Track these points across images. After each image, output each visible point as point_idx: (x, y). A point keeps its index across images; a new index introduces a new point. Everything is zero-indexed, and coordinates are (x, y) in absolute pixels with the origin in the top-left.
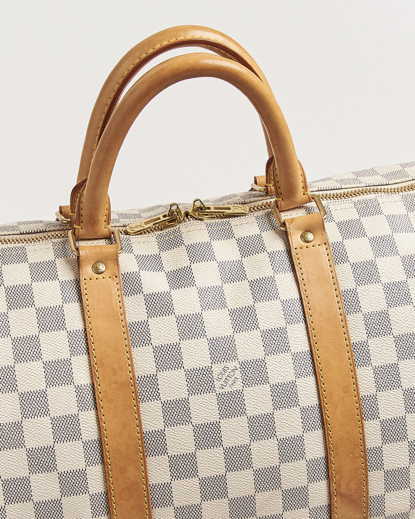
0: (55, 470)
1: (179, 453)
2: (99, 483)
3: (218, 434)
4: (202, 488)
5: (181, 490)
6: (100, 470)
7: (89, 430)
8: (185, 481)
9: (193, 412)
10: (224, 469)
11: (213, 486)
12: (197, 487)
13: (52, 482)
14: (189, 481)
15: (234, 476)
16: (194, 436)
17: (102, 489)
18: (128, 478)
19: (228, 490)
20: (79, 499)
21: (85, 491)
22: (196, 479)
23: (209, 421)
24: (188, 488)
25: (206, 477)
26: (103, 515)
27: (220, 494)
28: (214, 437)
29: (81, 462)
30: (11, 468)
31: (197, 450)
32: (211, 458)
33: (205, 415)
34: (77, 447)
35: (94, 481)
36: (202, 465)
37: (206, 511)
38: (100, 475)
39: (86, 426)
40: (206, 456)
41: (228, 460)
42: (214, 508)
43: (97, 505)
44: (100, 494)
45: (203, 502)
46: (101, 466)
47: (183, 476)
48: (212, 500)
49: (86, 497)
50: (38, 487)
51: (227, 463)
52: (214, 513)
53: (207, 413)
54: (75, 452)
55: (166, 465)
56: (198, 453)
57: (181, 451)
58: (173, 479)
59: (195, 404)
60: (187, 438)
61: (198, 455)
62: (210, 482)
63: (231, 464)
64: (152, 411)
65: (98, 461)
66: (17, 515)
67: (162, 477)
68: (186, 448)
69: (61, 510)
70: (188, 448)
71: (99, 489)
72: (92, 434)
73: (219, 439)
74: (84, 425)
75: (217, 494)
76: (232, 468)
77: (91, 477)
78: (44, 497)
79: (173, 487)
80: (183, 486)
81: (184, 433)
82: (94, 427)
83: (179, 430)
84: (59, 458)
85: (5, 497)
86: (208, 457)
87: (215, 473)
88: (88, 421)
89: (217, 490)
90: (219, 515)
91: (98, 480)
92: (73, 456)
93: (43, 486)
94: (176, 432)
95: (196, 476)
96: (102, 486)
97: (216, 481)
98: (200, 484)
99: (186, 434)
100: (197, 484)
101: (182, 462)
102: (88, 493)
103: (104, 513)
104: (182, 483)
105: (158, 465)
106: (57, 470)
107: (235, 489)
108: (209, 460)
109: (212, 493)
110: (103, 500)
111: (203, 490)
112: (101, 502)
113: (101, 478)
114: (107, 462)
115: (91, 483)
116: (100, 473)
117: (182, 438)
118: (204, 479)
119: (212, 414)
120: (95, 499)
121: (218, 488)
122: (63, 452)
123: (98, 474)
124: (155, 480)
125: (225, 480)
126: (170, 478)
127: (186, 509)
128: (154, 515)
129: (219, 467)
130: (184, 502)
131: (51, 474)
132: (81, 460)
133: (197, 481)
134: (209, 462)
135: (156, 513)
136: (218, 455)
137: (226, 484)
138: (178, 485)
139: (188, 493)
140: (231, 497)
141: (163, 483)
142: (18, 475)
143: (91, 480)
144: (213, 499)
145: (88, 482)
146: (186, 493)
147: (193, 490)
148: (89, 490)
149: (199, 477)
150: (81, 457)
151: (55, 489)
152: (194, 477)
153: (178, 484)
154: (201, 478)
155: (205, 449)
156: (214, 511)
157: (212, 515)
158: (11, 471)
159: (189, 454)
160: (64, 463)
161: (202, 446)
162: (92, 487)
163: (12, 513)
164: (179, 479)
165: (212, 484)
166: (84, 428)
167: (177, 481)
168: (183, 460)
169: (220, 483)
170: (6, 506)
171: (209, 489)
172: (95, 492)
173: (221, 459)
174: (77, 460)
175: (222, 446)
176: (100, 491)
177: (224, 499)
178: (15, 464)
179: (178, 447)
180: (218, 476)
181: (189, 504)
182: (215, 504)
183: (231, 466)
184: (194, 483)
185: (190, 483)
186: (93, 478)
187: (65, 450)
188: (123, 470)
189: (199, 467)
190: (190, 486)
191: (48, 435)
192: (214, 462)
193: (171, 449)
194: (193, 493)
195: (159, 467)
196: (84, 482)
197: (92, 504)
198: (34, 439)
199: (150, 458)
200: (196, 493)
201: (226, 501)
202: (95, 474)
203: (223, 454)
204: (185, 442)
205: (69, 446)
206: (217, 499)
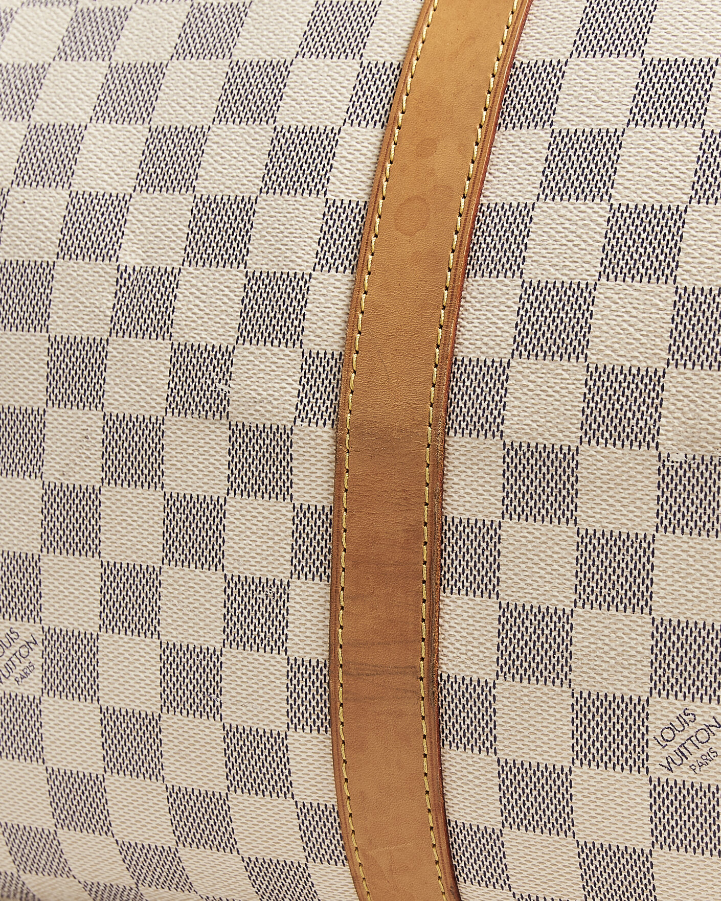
0: (271, 121)
1: (580, 128)
2: (359, 174)
3: (701, 93)
4: (610, 235)
5: (553, 232)
6: (373, 140)
7: (388, 40)
8: (571, 207)
9: (657, 29)
10: (687, 191)
11: (644, 236)
12: (599, 229)
13: (253, 151)
14: (583, 208)
15: (710, 216)
16: (637, 87)
17: (361, 194)
18: (432, 173)
19: (682, 258)
20: (297, 206)
21: (319, 186)
22: (604, 204)
23: (691, 57)
24: (573, 228)
25: (632, 206)
26: (341, 269)
27: (656, 264)
28: (687, 98)
29: (337, 111)
30: (180, 100)
31: (632, 124)
32: (660, 152)
33: (686, 40)
34: (343, 73)
35: (348, 166)
36: (630, 168)
37: (606, 312)
38: (370, 155)
39: (385, 30)
40: (648, 145)
41: (705, 166)
42: (629, 308)
43: (336, 236)
44: (353, 205)
45: (603, 280)
46: (381, 130)
47: (571, 191)
48: (628, 280)
49: (315, 205)
50: (218, 158)
51: (700, 173)
52: (625, 325)
53: (694, 36)
54: (334, 83)
55: (537, 156)
56: (630, 133)
57: (588, 121)
58: (542, 197)
59: (669, 11)
60: (617, 90)
61: (629, 140)
62: (638, 222)
63: (710, 179)
64: (556, 15)
65: (377, 118)
66: (149, 225)
67: (518, 187)
68: (604, 114)
69: (247, 232)
70: (610, 117)
71: (355, 190)
72: (391, 51)
73: (698, 105)
74: (382, 27)
75: (647, 264)
76: (708, 193)
77: (345, 153)
78: (222, 187)
79: (535, 220)
80: (562, 220)
81: (612, 76)
82: (402, 34)
83: (602, 67)
84: (290, 93)
85: (140, 171)
86: (654, 150)
87: (658, 197)
88: (395, 20)
89: (650, 250)
90: (638, 335)
91: (360, 166)
92: (324, 93)
93: (229, 157)
94: (594, 72)
95: (606, 197)
96: (363, 186)
97: (654, 222)
98: (609, 221)
99: (617, 79)
100: (601, 220)
101: (580, 152)
102: (325, 194)
103: (346, 263)
104: (563, 212)
105: (520, 154)
106: (275, 121)
107: (702, 259)
108: (653, 157)
109: (636, 256)
110: (354, 224)
111: (614, 242)
112: (348, 230)
113: (368, 162)
114: (396, 118)
115: (341, 169)
116: (371, 148)
117: (603, 87)
118: (623, 208)
119: (704, 41)
120: (335, 216)
121: (655, 244)
122: (306, 79)
123: (364, 151)
124: (499, 193)
125: (679, 224)
126: (536, 191)
127: (554, 293)
128: (468, 298)
129: (675, 181)
130: (552, 271)
131: (257, 130)
132: (339, 105)
133: (602, 212)
134: (652, 164)
135: (474, 294)
136: (681, 148)
137: (681, 236)
138: (550, 215)
139: (570, 244)
140: (685, 284)
141: (515, 204)
142: (188, 122)
143: (343, 161)
144: (633, 277)
145: (335, 164)
146: (564, 242)
147: (585, 237)
148: (330, 187)
149: (612, 201)
150: (340, 98)
151: (253, 170)
152: (597, 200)
153: (551, 211)
154: (616, 206)
155: (653, 125)
156: (626, 317)
157: (618, 329)
158: (178, 108)
159: (607, 132)
160: (298, 106)
161: (647, 117)
162: (340, 180)
163: (141, 217)
164: (558, 198)
165: (640, 229)
166: (379, 33)
167: (552, 204)
168: (585, 145)
169: (666, 230)
170: (134, 195)
171: (630, 243)
172: (342, 197)
173: (686, 159)
174: (328, 104)
175: (702, 125)
176: (354, 198)
177: (664, 286)
178: (192, 93)
179: (585, 110)
180: (665, 209)
181: (565, 279)
182: (636, 294)
183: (707, 186)
184: (595, 216)
185: (582, 215)
186: (350, 157)
187: (313, 76)
188: (426, 148)
189: (620, 172)
190: (580, 223)
191: (292, 35)
192: (664, 164)
193: (565, 114)
194: (583, 246)
195: (518, 160)
196: (325, 162)
197: (325, 229)
198: (257, 42)
199: (507, 133)
200: (589, 248)
201: (666, 291)
202: (359, 147)
203: (696, 149)
204: (607, 98)
205: (326, 69)
206: (645, 279)
